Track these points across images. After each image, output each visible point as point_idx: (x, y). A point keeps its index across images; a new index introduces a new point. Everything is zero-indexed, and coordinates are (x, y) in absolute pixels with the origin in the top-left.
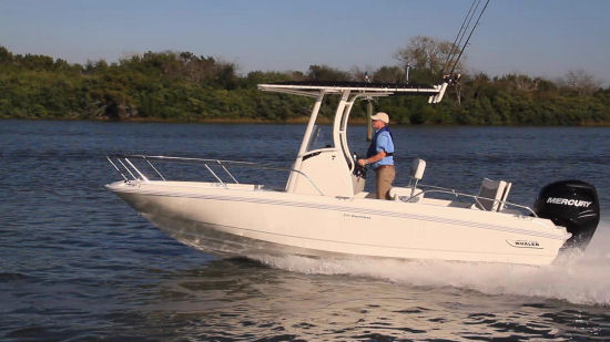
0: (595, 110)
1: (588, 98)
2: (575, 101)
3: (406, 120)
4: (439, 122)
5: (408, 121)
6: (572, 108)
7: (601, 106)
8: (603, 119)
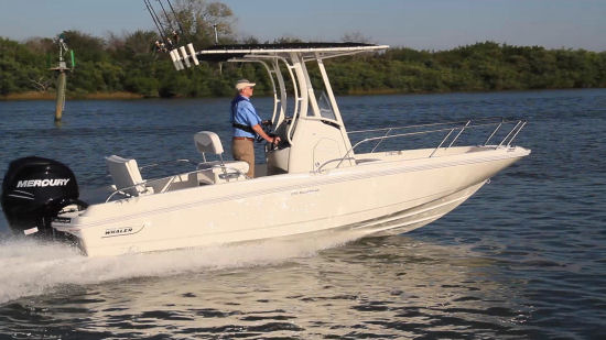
0: (366, 77)
1: (361, 63)
2: (348, 68)
3: (155, 93)
4: (193, 94)
5: (157, 94)
6: (342, 74)
7: (373, 72)
8: (373, 87)
